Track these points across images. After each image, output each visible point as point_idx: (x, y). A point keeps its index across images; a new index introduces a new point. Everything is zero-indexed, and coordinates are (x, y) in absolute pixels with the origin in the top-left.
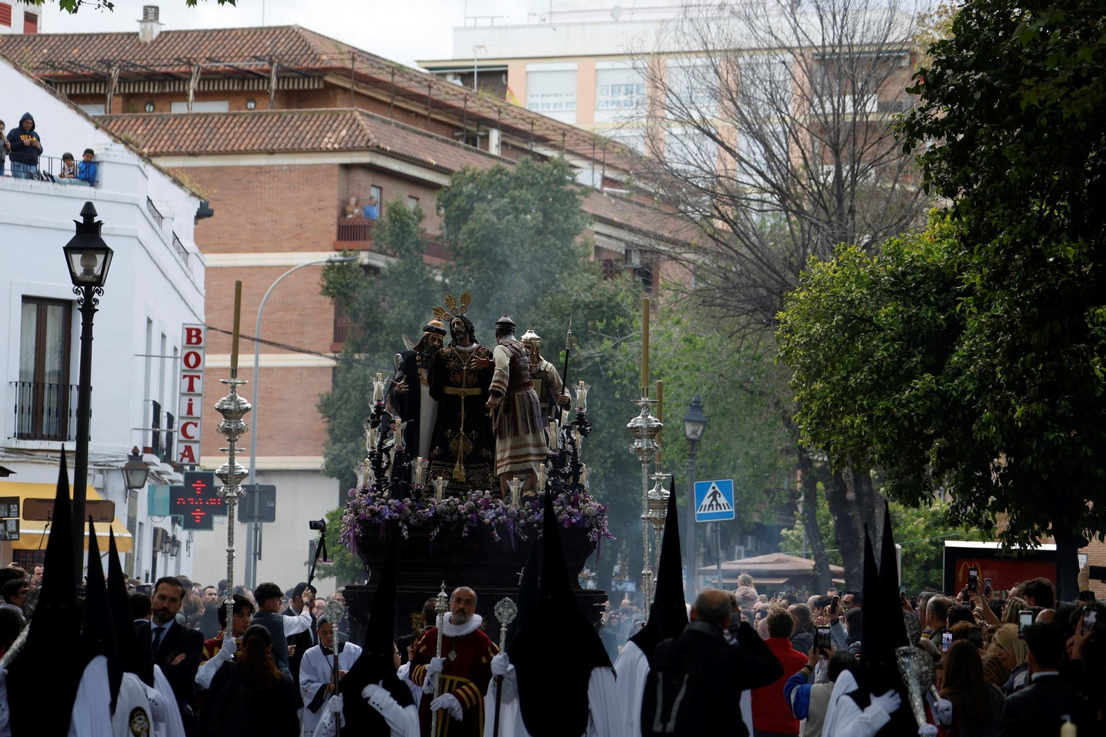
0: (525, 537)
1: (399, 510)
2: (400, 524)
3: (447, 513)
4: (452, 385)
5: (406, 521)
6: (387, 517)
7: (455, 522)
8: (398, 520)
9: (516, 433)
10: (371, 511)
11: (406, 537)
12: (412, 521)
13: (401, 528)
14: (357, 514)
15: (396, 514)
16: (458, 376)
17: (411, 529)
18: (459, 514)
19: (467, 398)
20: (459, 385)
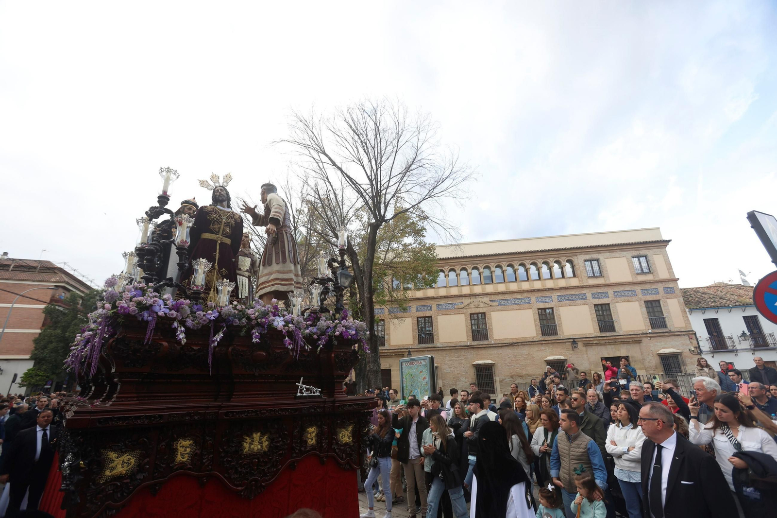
0: (308, 348)
1: (177, 308)
2: (176, 324)
3: (234, 316)
4: (211, 232)
5: (182, 323)
6: (161, 313)
7: (244, 326)
8: (174, 319)
9: (284, 261)
10: (139, 304)
11: (184, 341)
12: (189, 322)
13: (176, 330)
14: (114, 306)
15: (173, 312)
16: (216, 226)
17: (188, 332)
18: (249, 319)
19: (222, 244)
20: (217, 233)
